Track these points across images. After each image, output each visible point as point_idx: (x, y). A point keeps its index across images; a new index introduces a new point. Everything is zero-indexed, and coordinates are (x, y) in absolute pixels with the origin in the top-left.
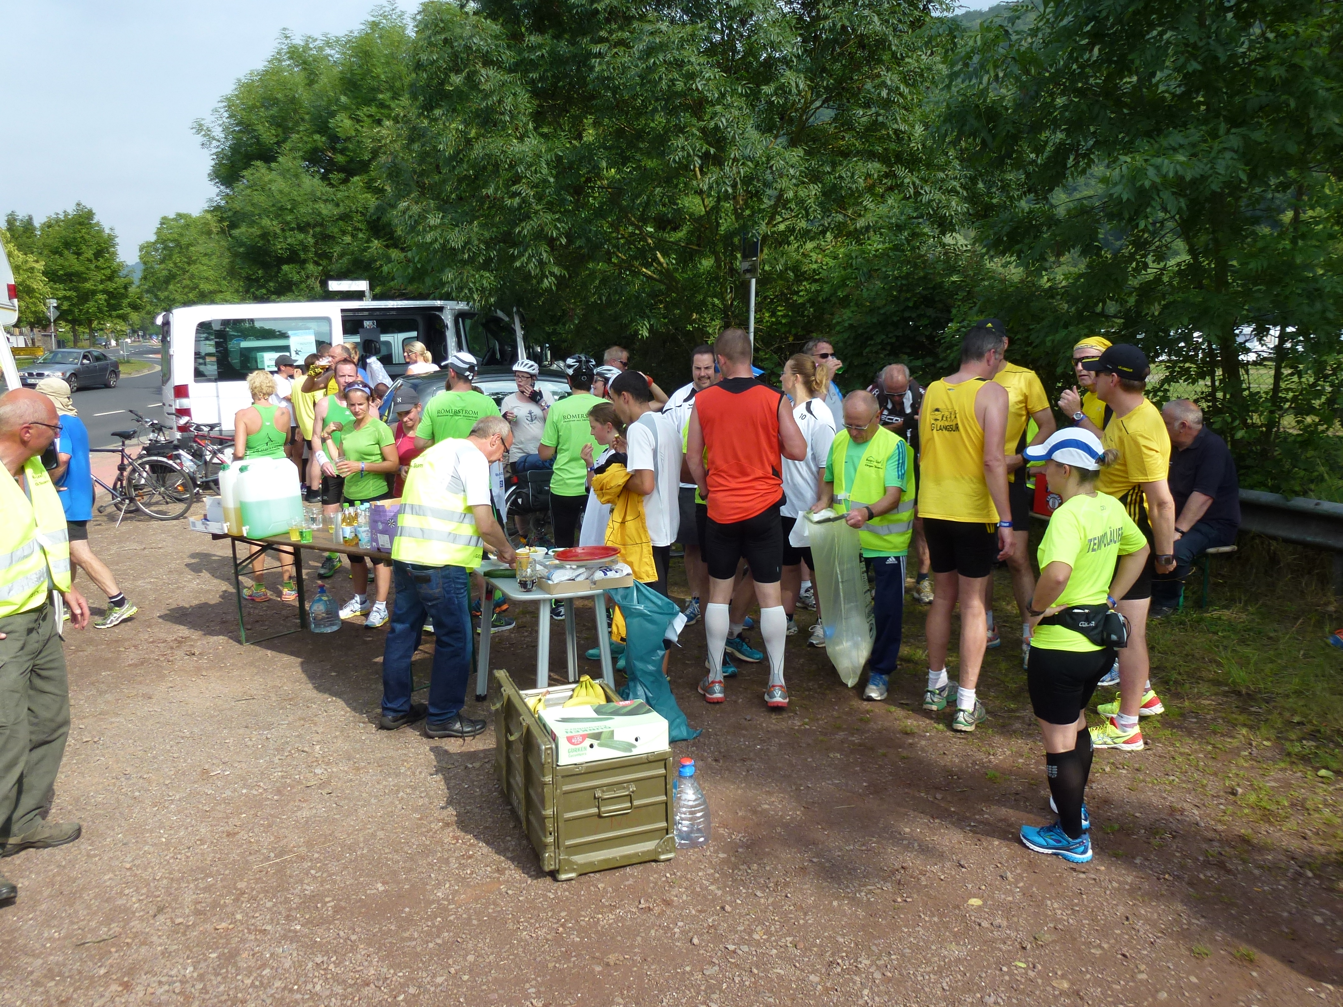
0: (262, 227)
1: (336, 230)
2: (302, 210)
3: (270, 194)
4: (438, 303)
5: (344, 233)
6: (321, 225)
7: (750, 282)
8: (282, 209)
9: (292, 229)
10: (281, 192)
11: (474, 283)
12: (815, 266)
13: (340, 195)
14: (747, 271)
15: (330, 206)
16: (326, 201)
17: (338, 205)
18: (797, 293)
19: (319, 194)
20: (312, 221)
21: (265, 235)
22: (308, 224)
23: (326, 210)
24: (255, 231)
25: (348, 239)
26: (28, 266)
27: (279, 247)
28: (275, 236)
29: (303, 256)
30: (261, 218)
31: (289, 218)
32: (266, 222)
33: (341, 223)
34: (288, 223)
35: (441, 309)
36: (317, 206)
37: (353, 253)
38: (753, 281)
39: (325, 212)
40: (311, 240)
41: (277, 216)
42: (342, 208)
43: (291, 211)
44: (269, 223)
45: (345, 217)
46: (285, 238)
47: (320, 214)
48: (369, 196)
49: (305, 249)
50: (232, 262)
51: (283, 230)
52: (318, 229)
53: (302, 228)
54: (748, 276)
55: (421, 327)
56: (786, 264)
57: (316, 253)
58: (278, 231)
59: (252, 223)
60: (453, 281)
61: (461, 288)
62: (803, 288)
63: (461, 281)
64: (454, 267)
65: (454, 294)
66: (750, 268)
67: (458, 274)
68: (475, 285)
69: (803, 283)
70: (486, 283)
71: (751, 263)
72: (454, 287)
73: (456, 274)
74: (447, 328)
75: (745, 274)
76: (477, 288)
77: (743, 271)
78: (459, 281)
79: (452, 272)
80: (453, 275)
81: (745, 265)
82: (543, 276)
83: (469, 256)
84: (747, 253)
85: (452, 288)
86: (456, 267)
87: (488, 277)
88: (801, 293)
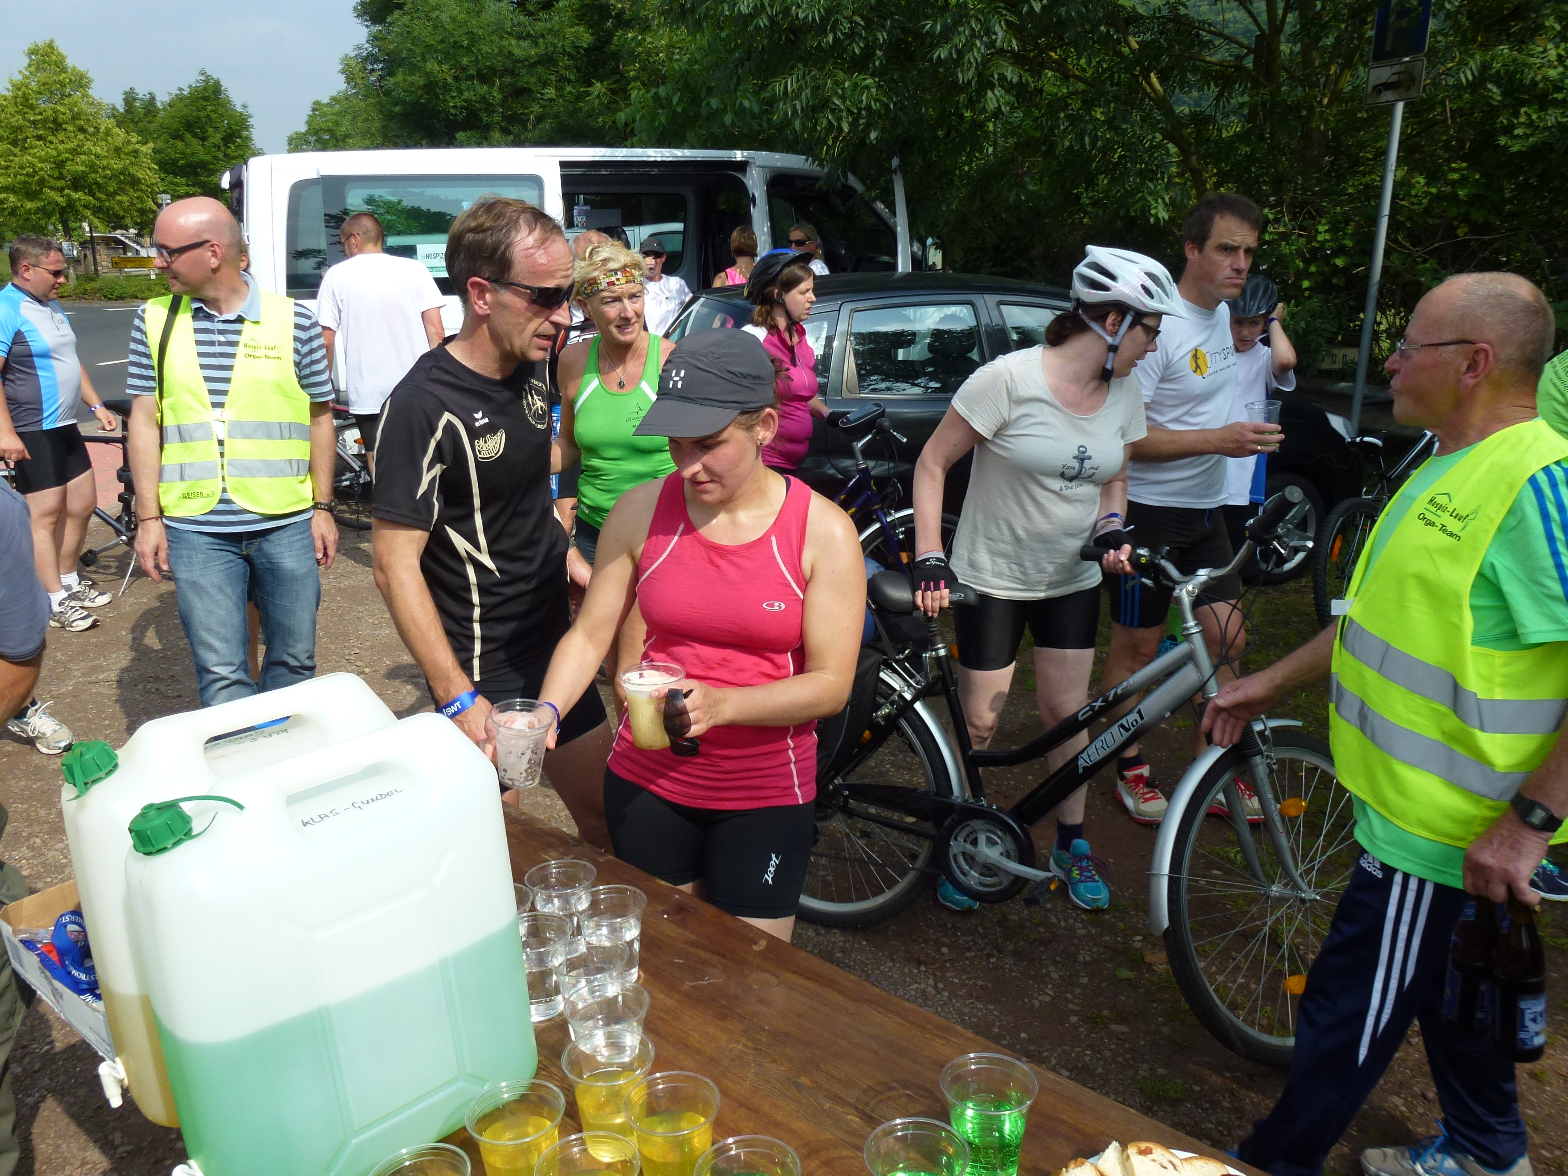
0: (427, 74)
1: (533, 80)
2: (485, 49)
3: (437, 25)
5: (545, 85)
6: (512, 73)
7: (1389, 111)
8: (456, 45)
9: (470, 78)
10: (453, 20)
12: (1553, 73)
13: (539, 26)
14: (1388, 86)
15: (524, 44)
16: (519, 37)
17: (537, 44)
18: (1508, 130)
19: (508, 26)
20: (499, 66)
21: (431, 87)
22: (493, 70)
23: (520, 49)
24: (418, 79)
25: (550, 92)
26: (131, 148)
27: (452, 103)
28: (446, 88)
29: (485, 119)
30: (424, 60)
31: (465, 61)
32: (431, 66)
33: (540, 69)
34: (464, 69)
36: (505, 43)
37: (556, 117)
38: (1400, 107)
39: (517, 52)
40: (497, 95)
41: (447, 56)
42: (541, 50)
43: (469, 50)
44: (436, 67)
45: (547, 60)
46: (460, 92)
47: (510, 54)
48: (582, 29)
49: (489, 108)
50: (384, 127)
51: (456, 78)
52: (508, 80)
53: (484, 77)
54: (1387, 96)
55: (691, 209)
56: (1485, 67)
57: (504, 117)
58: (450, 80)
59: (413, 68)
60: (797, 94)
61: (814, 109)
62: (1523, 119)
63: (813, 94)
64: (800, 66)
65: (797, 124)
66: (1394, 78)
67: (808, 78)
68: (844, 103)
69: (1523, 110)
70: (867, 98)
71: (1397, 69)
72: (798, 107)
73: (804, 78)
74: (755, 204)
75: (1379, 92)
76: (848, 110)
77: (1375, 88)
78: (809, 95)
79: (794, 77)
80: (798, 81)
81: (1383, 74)
82: (985, 83)
83: (835, 39)
84: (1388, 48)
85: (794, 107)
86: (805, 66)
87: (867, 87)
88: (1518, 131)
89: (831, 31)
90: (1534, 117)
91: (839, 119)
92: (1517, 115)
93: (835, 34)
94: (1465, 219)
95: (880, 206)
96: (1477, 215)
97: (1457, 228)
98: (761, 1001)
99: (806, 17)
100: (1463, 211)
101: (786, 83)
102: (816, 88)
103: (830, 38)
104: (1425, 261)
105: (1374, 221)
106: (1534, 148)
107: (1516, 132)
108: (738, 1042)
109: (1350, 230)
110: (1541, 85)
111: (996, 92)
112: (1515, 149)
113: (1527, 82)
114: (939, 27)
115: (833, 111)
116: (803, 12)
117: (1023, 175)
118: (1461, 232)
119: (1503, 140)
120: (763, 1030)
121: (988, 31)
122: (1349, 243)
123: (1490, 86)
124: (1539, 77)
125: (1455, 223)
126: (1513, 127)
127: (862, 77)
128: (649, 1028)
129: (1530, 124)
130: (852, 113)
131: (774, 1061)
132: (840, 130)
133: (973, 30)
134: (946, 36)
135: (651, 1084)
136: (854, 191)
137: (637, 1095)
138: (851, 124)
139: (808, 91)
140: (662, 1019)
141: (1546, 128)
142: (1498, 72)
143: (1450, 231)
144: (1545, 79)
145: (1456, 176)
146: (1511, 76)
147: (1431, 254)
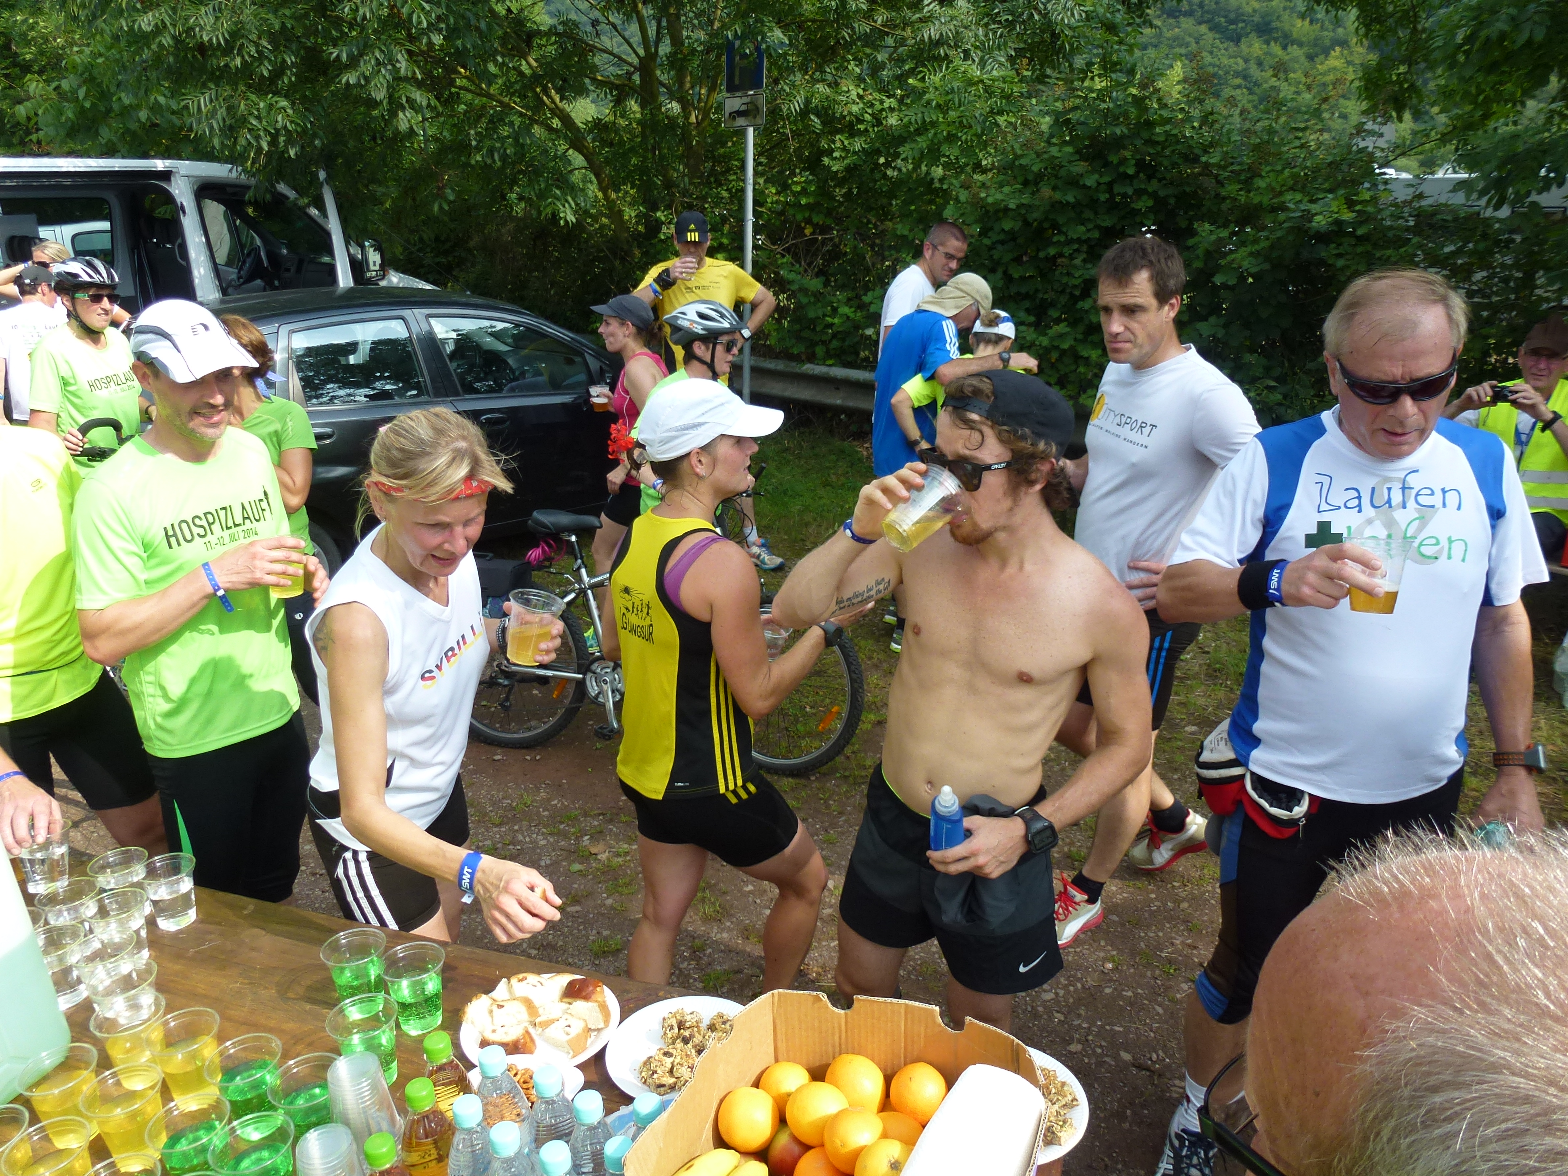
4: (160, 165)
7: (741, 133)
11: (259, 118)
12: (855, 109)
14: (740, 113)
18: (829, 152)
35: (166, 175)
38: (751, 130)
54: (741, 122)
55: (117, 211)
56: (808, 101)
60: (213, 113)
61: (231, 128)
62: (838, 145)
63: (228, 113)
64: (213, 86)
65: (216, 142)
66: (743, 108)
67: (221, 99)
68: (261, 122)
69: (838, 137)
70: (283, 119)
71: (745, 100)
72: (215, 126)
73: (217, 99)
74: (184, 212)
75: (734, 118)
76: (265, 130)
77: (730, 114)
78: (225, 114)
79: (207, 96)
80: (211, 101)
81: (734, 103)
82: (395, 106)
83: (244, 63)
84: (737, 82)
85: (211, 128)
86: (217, 85)
87: (283, 108)
88: (836, 154)
89: (238, 54)
90: (846, 143)
91: (258, 138)
92: (834, 142)
93: (243, 57)
94: (809, 221)
95: (314, 212)
96: (817, 219)
97: (804, 229)
98: (253, 949)
99: (211, 39)
100: (807, 215)
101: (199, 101)
102: (231, 109)
103: (238, 61)
104: (783, 256)
105: (741, 222)
106: (848, 169)
107: (835, 155)
108: (237, 982)
109: (726, 228)
110: (848, 118)
111: (407, 114)
112: (834, 169)
113: (838, 115)
114: (345, 55)
115: (250, 130)
116: (208, 35)
117: (444, 187)
118: (808, 231)
119: (826, 161)
120: (255, 969)
121: (392, 61)
122: (725, 241)
123: (812, 117)
124: (845, 113)
125: (803, 225)
126: (833, 151)
127: (276, 99)
128: (160, 987)
129: (844, 149)
130: (270, 133)
131: (266, 988)
132: (259, 149)
133: (377, 59)
134: (353, 63)
135: (166, 1023)
136: (287, 198)
137: (157, 1035)
138: (269, 144)
139: (223, 110)
140: (173, 981)
141: (855, 153)
142: (817, 106)
143: (800, 231)
144: (850, 113)
145: (798, 188)
146: (826, 109)
147: (788, 250)
